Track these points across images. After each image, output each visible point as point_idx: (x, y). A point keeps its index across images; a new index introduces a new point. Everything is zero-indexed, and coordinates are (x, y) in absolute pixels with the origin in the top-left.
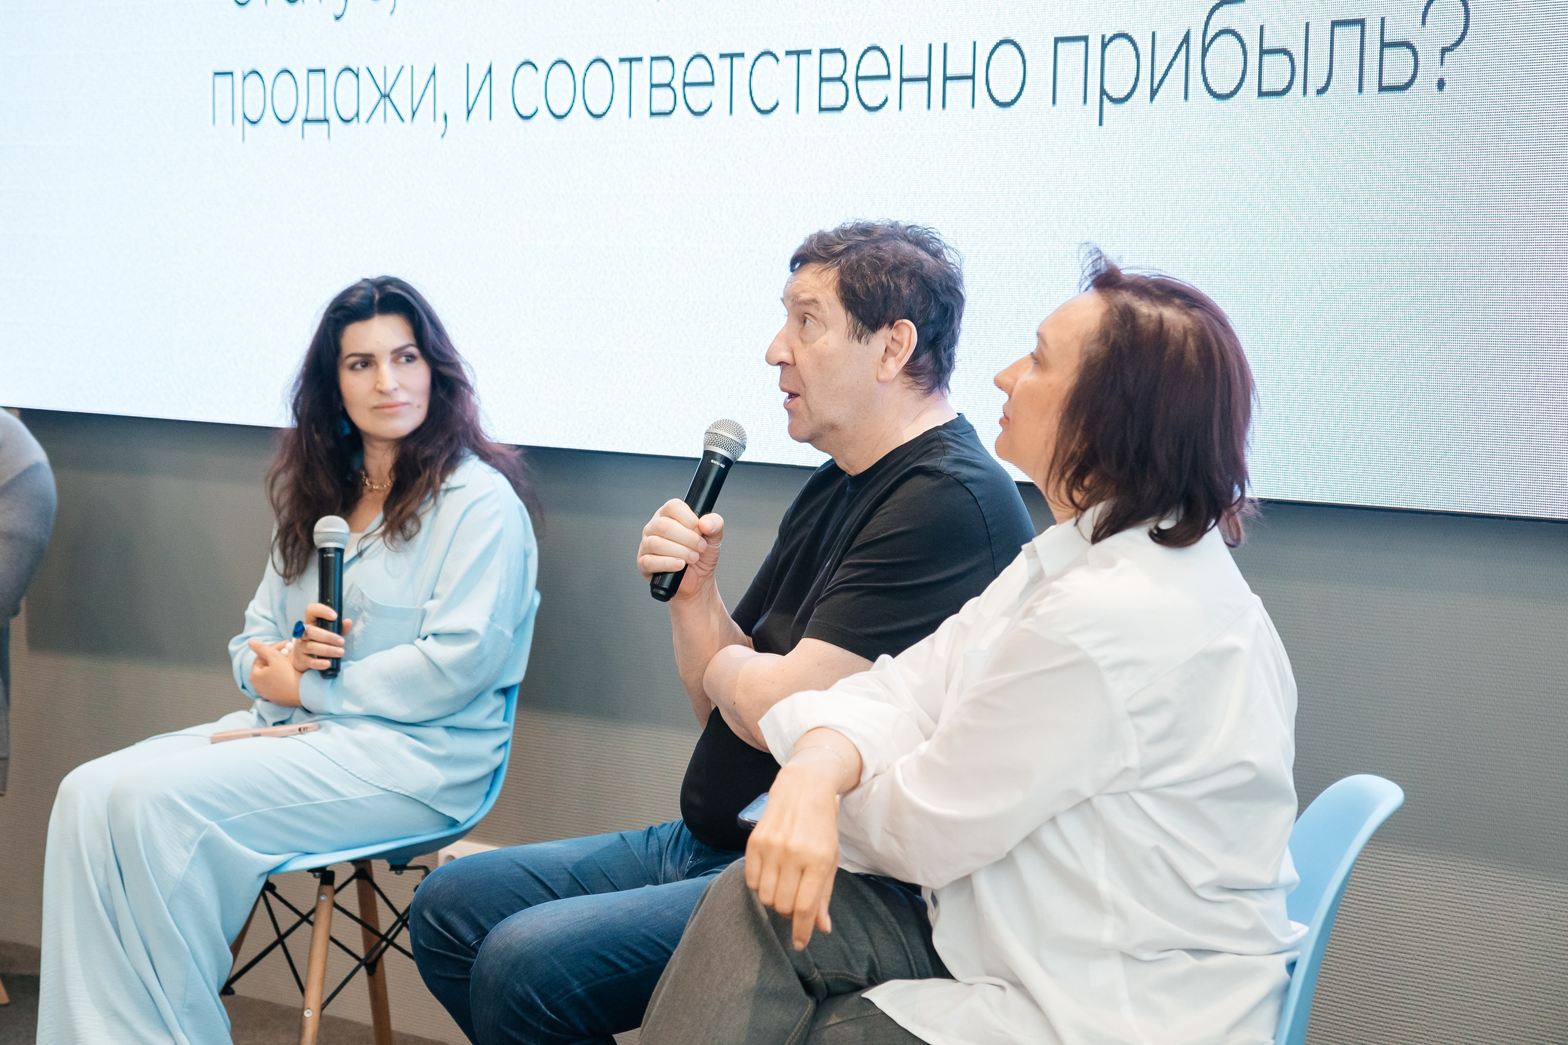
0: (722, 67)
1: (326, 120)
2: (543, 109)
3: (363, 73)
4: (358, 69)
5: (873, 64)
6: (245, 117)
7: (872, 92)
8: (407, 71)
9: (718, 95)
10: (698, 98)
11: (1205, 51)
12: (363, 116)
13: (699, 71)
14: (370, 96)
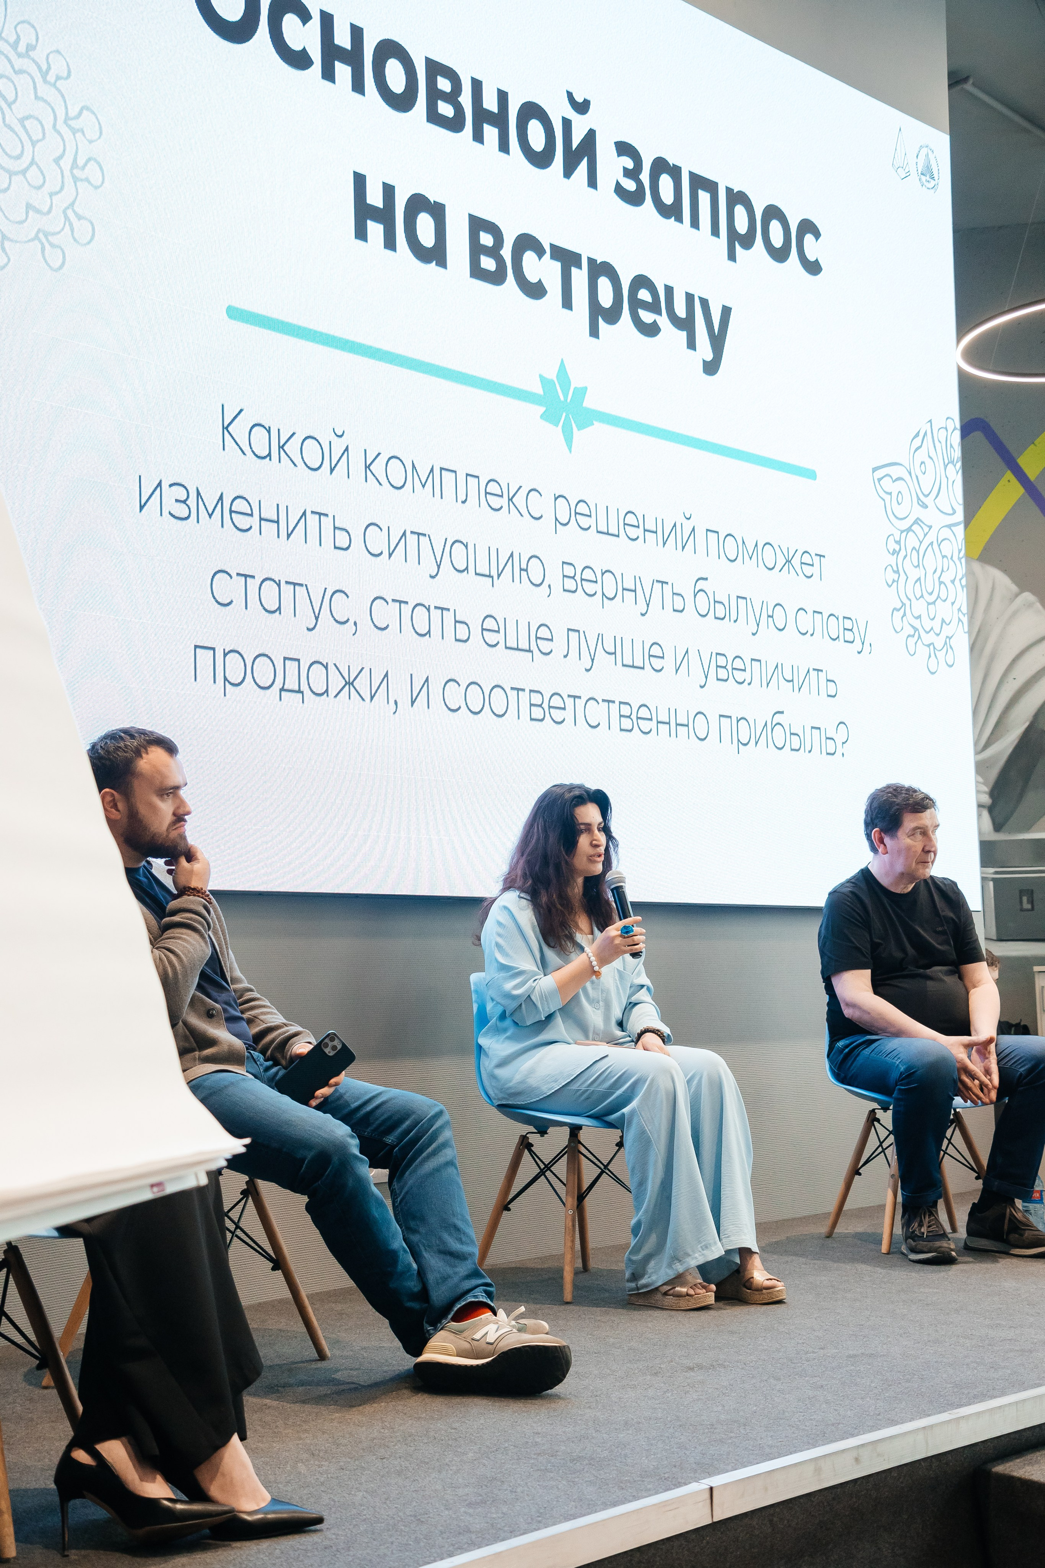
0: (569, 702)
1: (299, 691)
2: (464, 707)
3: (331, 668)
4: (327, 663)
5: (643, 712)
6: (225, 679)
7: (645, 725)
8: (366, 672)
9: (568, 714)
10: (558, 715)
11: (772, 730)
12: (332, 692)
13: (556, 701)
14: (336, 682)
